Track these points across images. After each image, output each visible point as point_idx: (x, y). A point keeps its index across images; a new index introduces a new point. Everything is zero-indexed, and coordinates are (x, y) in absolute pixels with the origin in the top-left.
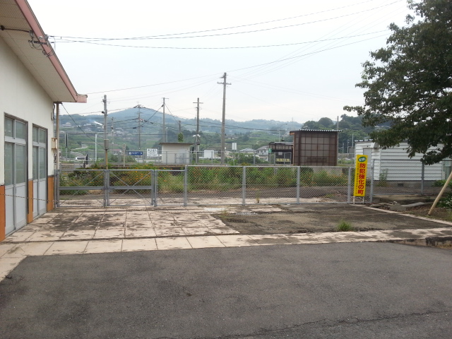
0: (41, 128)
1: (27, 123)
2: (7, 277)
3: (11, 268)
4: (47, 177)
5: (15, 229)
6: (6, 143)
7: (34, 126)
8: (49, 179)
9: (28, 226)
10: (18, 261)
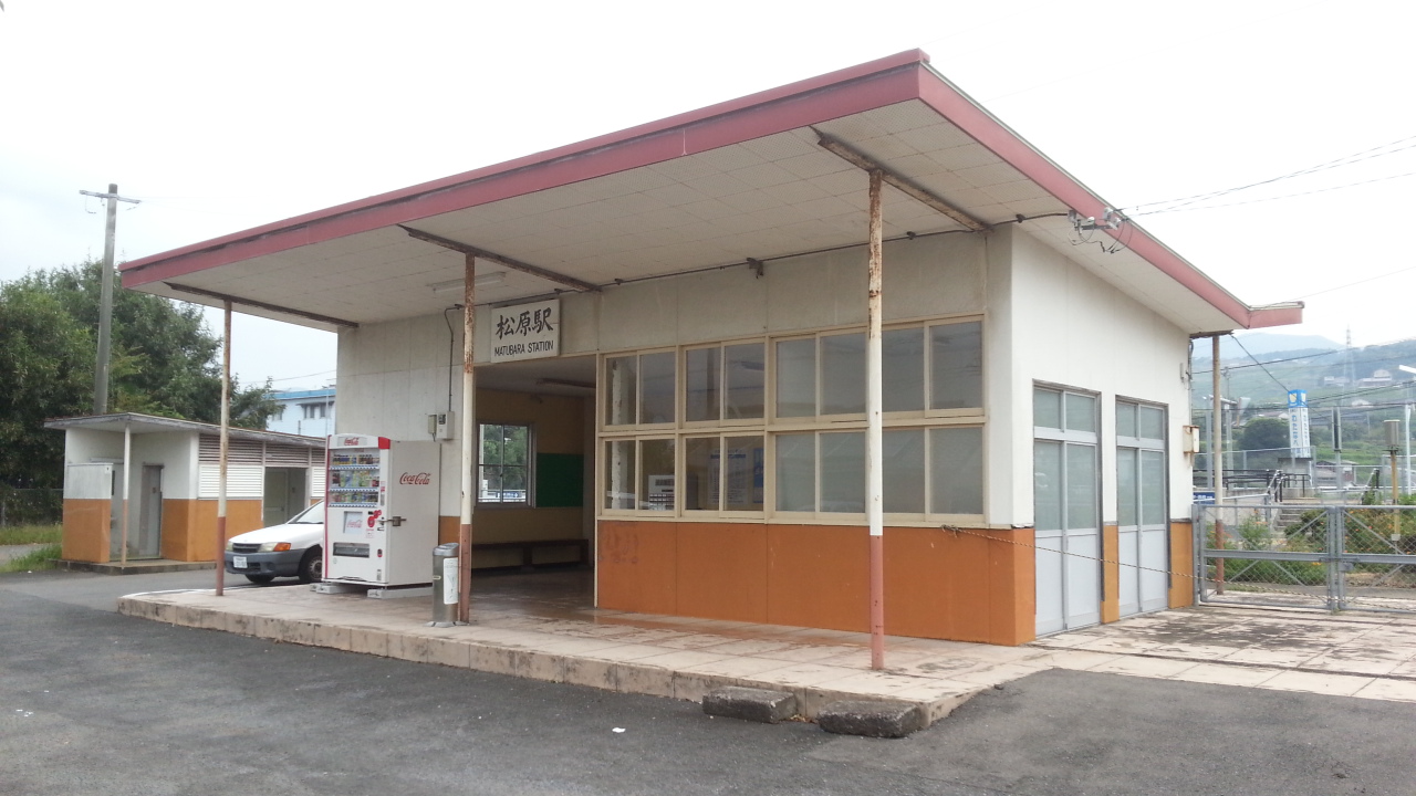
0: (1145, 402)
1: (1096, 396)
2: (996, 687)
3: (1011, 677)
4: (1169, 522)
5: (1065, 627)
6: (1037, 441)
7: (1121, 400)
8: (1172, 526)
9: (1101, 628)
10: (1033, 671)
